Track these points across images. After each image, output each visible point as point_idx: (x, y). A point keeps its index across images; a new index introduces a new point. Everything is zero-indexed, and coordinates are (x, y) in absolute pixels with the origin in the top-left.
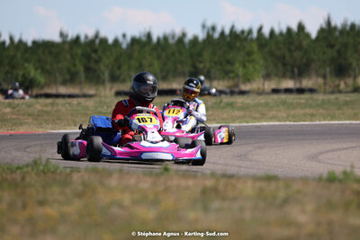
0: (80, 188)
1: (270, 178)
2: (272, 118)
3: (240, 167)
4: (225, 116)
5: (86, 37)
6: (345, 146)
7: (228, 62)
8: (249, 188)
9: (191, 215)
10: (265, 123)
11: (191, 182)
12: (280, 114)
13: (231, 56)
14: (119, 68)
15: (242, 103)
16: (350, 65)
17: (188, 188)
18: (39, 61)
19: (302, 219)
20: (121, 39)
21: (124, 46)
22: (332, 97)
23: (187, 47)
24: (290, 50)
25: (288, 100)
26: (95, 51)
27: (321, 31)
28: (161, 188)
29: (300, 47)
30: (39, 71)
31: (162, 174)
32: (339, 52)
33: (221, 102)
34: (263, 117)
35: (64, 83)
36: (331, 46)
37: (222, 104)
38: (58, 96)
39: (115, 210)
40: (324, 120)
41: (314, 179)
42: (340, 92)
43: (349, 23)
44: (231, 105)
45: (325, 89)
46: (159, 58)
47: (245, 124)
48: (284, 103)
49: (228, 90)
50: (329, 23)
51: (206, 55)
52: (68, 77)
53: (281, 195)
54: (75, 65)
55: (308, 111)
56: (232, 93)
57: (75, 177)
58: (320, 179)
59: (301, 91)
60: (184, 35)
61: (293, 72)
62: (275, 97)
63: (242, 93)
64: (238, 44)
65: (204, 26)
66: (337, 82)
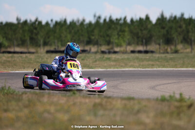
0: (27, 103)
1: (130, 99)
2: (131, 66)
3: (114, 92)
4: (106, 64)
5: (30, 21)
6: (170, 82)
7: (108, 36)
8: (119, 104)
9: (88, 118)
10: (127, 69)
11: (87, 101)
12: (135, 64)
13: (109, 32)
14: (49, 38)
15: (115, 58)
16: (173, 38)
17: (86, 103)
18: (5, 33)
19: (147, 121)
20: (50, 22)
21: (52, 26)
22: (163, 55)
23: (85, 27)
24: (141, 30)
25: (139, 57)
26: (36, 29)
27: (158, 20)
28: (71, 103)
29: (146, 29)
30: (5, 39)
31: (72, 95)
32: (167, 31)
33: (103, 57)
34: (126, 66)
35: (18, 46)
36: (163, 28)
37: (104, 59)
38: (15, 53)
39: (46, 115)
40: (159, 68)
41: (154, 99)
42: (168, 53)
43: (173, 16)
44: (109, 59)
45: (160, 51)
46: (70, 32)
47: (116, 69)
48: (137, 58)
49: (107, 51)
50: (162, 15)
51: (96, 32)
52: (20, 42)
53: (136, 108)
54: (25, 36)
55: (151, 63)
56: (109, 52)
57: (24, 96)
58: (157, 99)
59: (146, 52)
60: (84, 20)
61: (142, 41)
62: (133, 55)
63: (115, 52)
64: (113, 26)
65: (95, 16)
66: (166, 47)
